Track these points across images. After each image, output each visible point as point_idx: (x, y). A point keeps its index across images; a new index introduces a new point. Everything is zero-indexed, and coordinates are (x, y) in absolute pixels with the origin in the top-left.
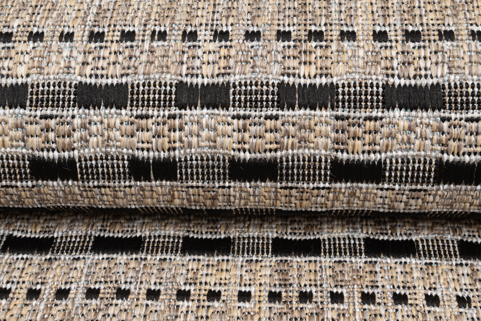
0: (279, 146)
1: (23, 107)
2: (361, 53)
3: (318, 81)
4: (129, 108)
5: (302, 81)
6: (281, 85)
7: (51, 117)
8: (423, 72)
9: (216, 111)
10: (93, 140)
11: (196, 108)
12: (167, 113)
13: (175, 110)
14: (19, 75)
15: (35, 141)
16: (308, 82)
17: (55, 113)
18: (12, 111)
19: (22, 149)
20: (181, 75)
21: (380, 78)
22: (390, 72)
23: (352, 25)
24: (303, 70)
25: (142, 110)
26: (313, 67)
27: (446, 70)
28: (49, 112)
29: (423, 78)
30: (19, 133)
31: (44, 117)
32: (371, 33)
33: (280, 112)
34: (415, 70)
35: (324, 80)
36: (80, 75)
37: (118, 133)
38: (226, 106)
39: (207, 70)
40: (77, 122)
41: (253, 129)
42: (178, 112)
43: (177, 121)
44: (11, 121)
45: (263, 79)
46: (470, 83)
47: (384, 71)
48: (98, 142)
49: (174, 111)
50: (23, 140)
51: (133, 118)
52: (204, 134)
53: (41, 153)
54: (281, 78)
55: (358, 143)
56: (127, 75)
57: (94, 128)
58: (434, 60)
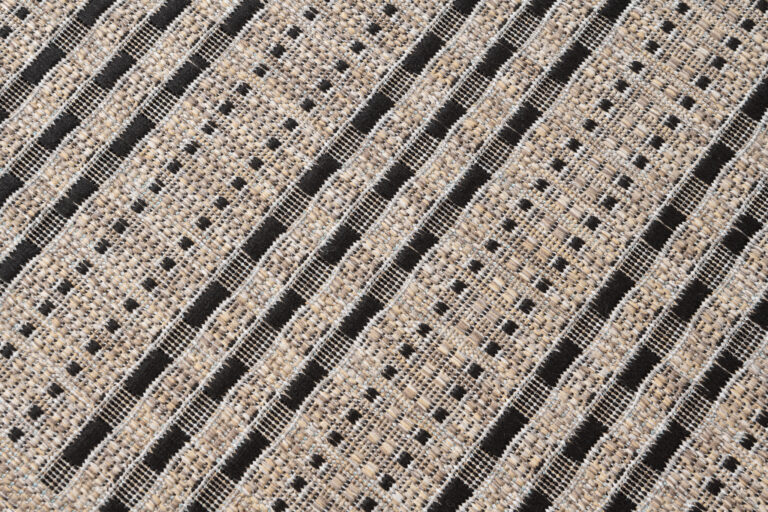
2: (725, 437)
3: (724, 390)
5: (732, 380)
6: (741, 365)
8: (679, 467)
16: (729, 384)
21: (696, 435)
22: (696, 445)
23: (756, 453)
24: (740, 387)
26: (738, 396)
27: (669, 484)
29: (675, 464)
32: (739, 460)
33: (720, 348)
34: (685, 464)
35: (722, 395)
38: (752, 317)
46: (648, 494)
47: (700, 441)
54: (745, 368)
55: (659, 384)
58: (683, 482)
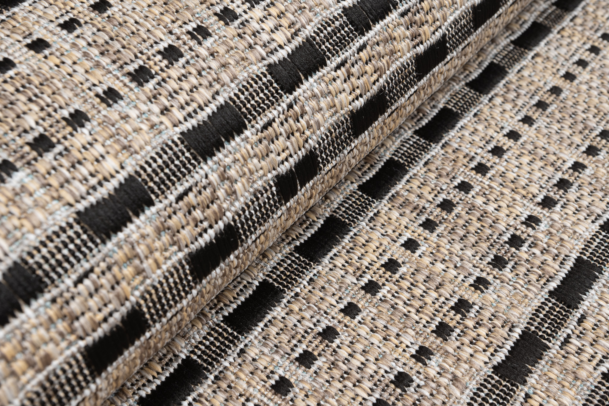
0: (379, 73)
1: (151, 203)
4: (249, 126)
7: (186, 193)
9: (319, 74)
10: (238, 186)
11: (302, 84)
12: (284, 105)
13: (288, 97)
14: (113, 173)
15: (185, 234)
17: (187, 185)
18: (142, 217)
19: (176, 255)
20: (263, 59)
25: (261, 119)
28: (181, 189)
30: (166, 238)
31: (180, 198)
36: (175, 126)
37: (255, 160)
39: (280, 37)
40: (214, 177)
41: (354, 70)
42: (291, 97)
43: (296, 108)
44: (149, 230)
45: (329, 16)
48: (243, 185)
49: (288, 99)
50: (174, 243)
51: (259, 133)
52: (323, 103)
53: (196, 243)
56: (217, 93)
57: (232, 173)
